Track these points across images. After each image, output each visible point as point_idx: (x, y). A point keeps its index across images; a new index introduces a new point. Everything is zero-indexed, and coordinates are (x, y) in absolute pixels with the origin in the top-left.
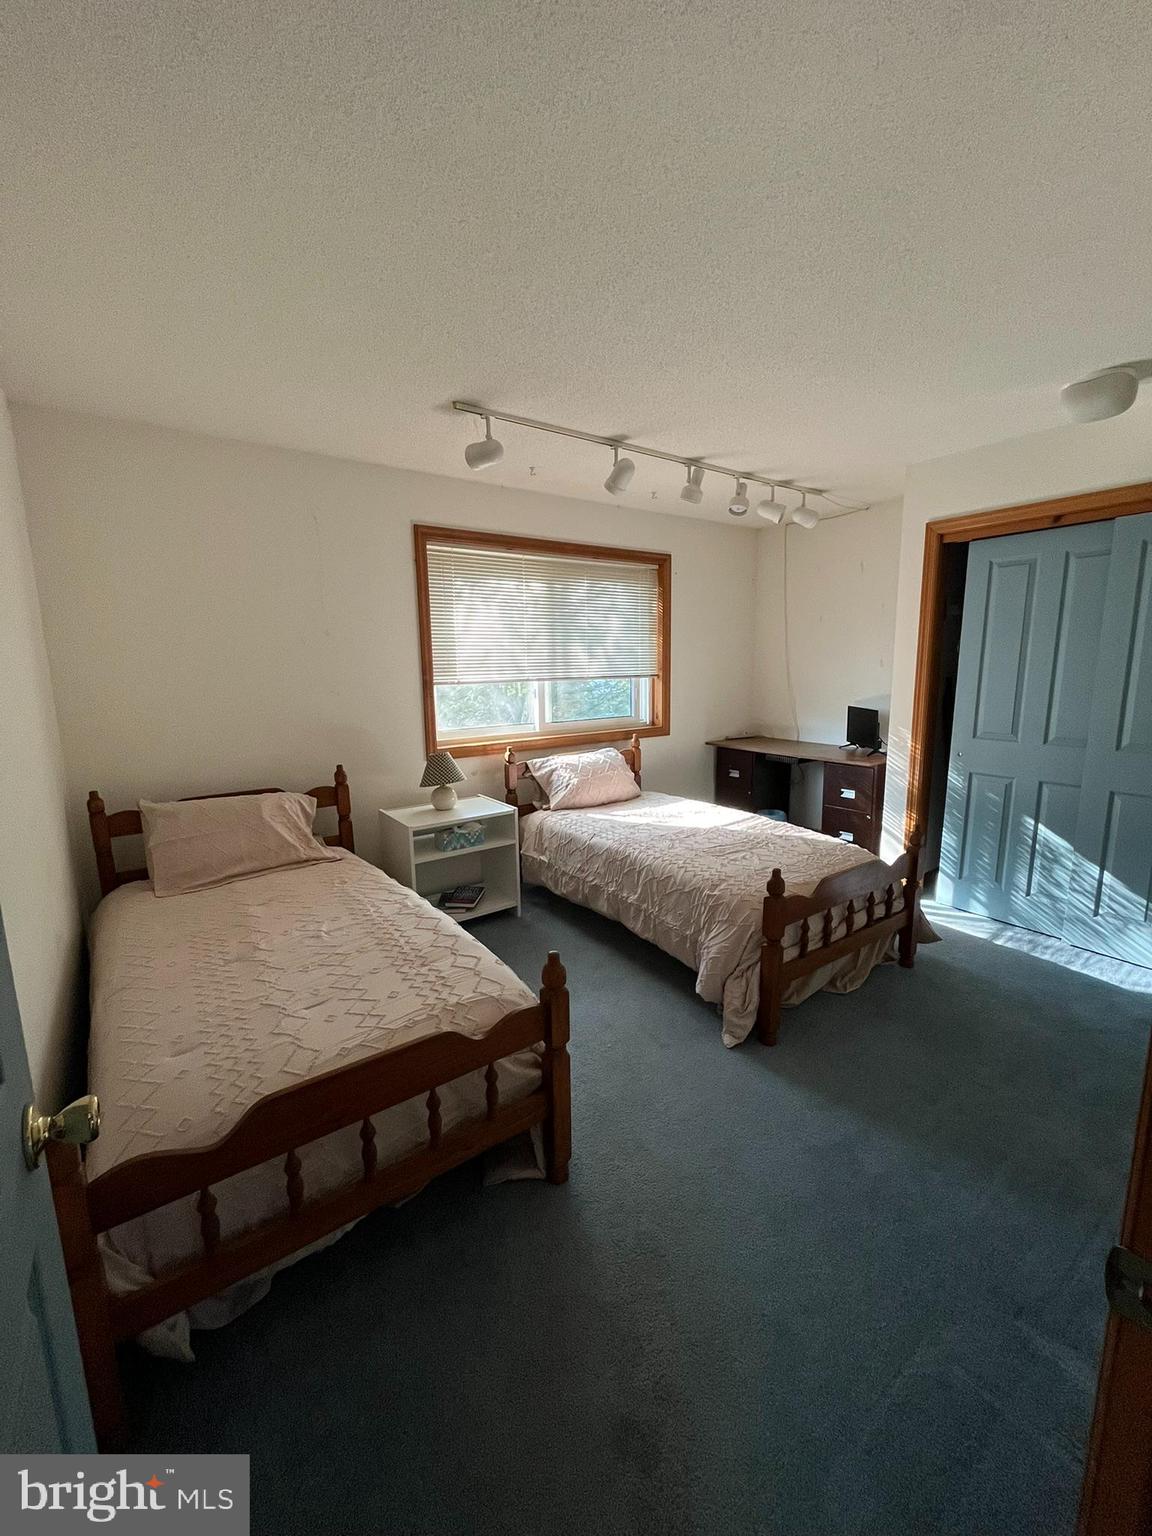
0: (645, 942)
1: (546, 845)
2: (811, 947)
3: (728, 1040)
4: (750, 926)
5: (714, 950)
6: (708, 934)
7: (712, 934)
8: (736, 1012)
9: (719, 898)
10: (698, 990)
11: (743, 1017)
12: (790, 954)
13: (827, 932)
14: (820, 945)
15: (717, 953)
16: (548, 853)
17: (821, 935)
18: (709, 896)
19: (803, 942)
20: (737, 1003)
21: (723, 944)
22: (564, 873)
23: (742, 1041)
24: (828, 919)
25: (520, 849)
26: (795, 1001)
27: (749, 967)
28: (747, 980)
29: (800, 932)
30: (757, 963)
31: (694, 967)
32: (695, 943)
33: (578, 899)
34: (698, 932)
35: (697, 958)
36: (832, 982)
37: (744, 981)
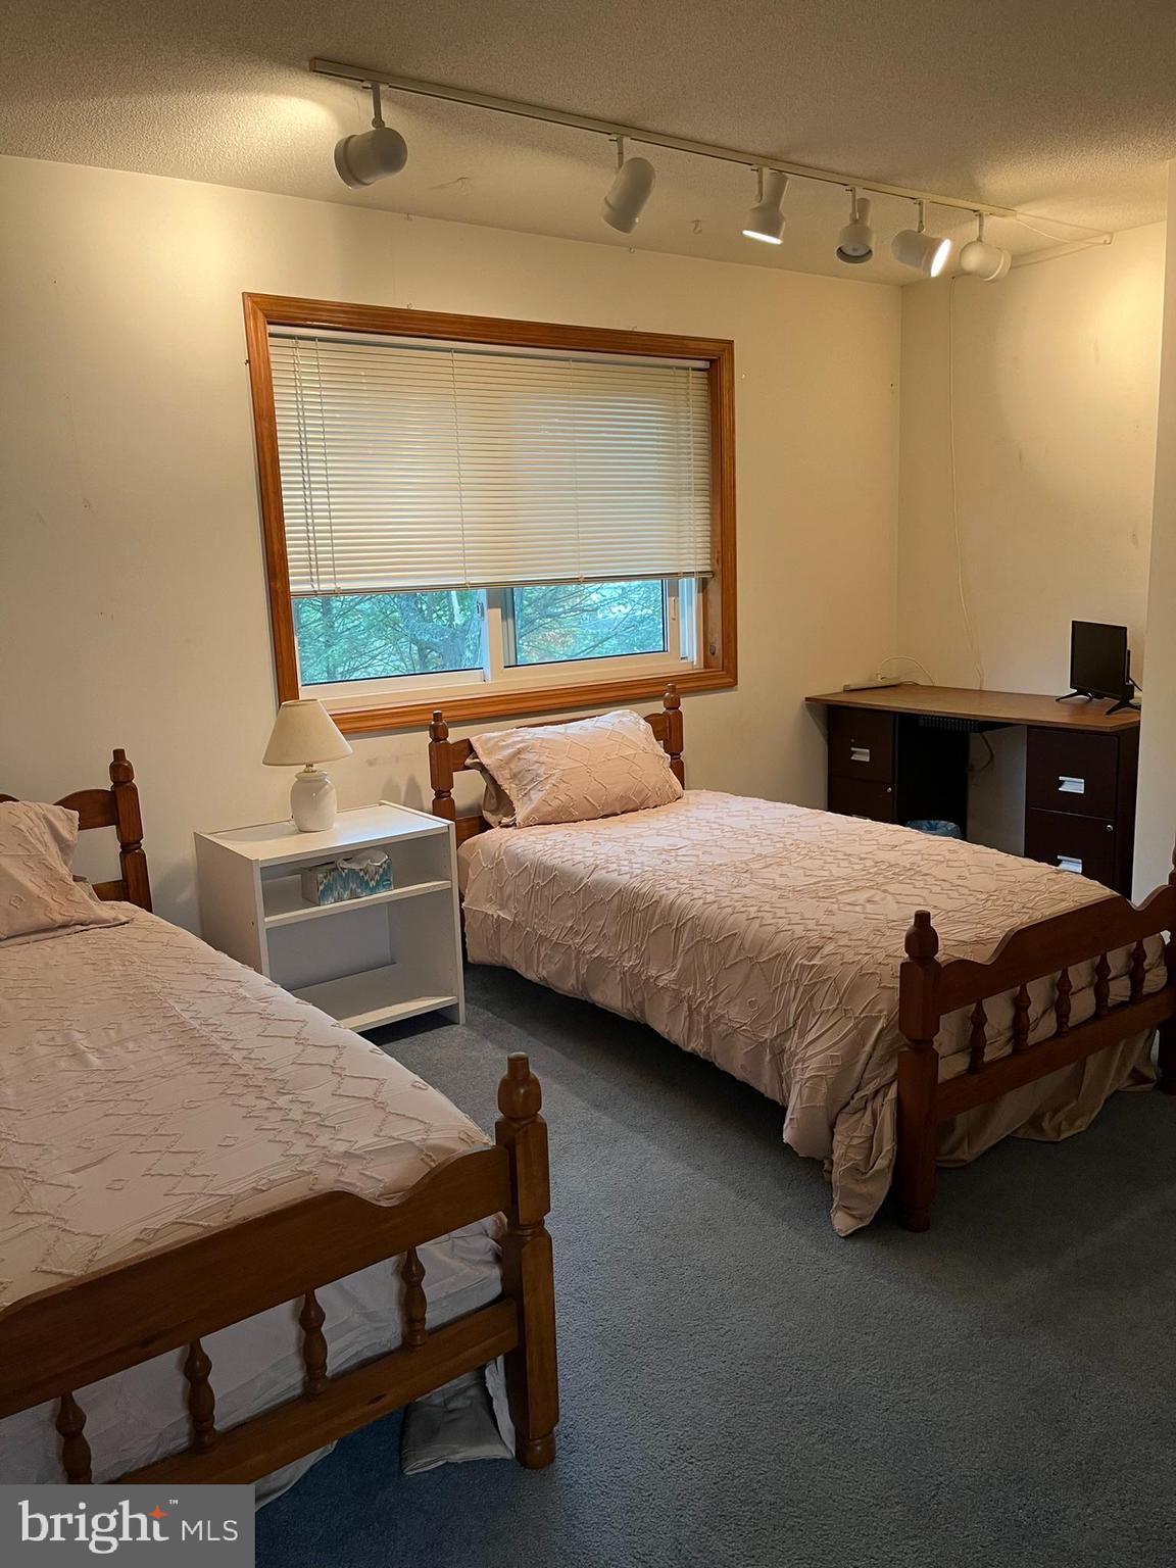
0: (692, 1057)
1: (508, 890)
2: (989, 1055)
3: (842, 1222)
4: (879, 1018)
5: (814, 1063)
6: (802, 1036)
7: (810, 1037)
8: (854, 1171)
9: (822, 969)
10: (787, 1136)
11: (865, 1181)
12: (951, 1066)
13: (1019, 1027)
14: (1008, 1050)
15: (820, 1069)
16: (511, 904)
17: (1009, 1034)
18: (803, 966)
19: (975, 1045)
20: (857, 1157)
21: (829, 1053)
22: (542, 939)
23: (867, 1222)
24: (1020, 1004)
25: (462, 900)
26: (966, 1154)
27: (876, 1093)
28: (874, 1116)
29: (970, 1027)
30: (892, 1083)
31: (778, 1098)
32: (779, 1054)
33: (568, 985)
34: (785, 1034)
35: (782, 1079)
36: (1035, 1121)
37: (868, 1117)
